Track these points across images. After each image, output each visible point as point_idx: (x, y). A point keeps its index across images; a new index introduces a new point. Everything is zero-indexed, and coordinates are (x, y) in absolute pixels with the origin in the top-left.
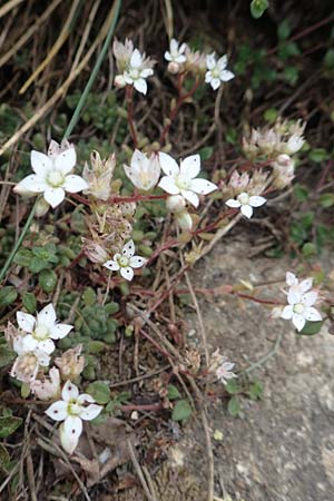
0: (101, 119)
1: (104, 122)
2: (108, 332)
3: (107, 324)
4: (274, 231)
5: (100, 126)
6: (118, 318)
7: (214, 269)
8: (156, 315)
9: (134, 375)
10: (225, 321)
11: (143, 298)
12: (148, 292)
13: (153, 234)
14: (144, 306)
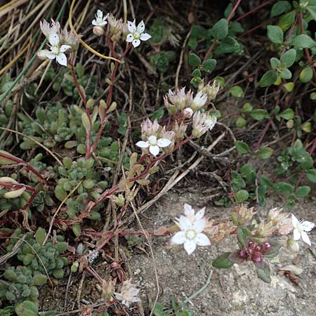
0: (70, 88)
1: (73, 91)
2: (56, 269)
3: (56, 261)
4: (221, 183)
5: (70, 94)
6: (67, 257)
7: (165, 216)
8: (103, 255)
9: (76, 308)
10: (170, 262)
11: (94, 239)
12: (98, 234)
13: (104, 183)
14: (93, 246)
